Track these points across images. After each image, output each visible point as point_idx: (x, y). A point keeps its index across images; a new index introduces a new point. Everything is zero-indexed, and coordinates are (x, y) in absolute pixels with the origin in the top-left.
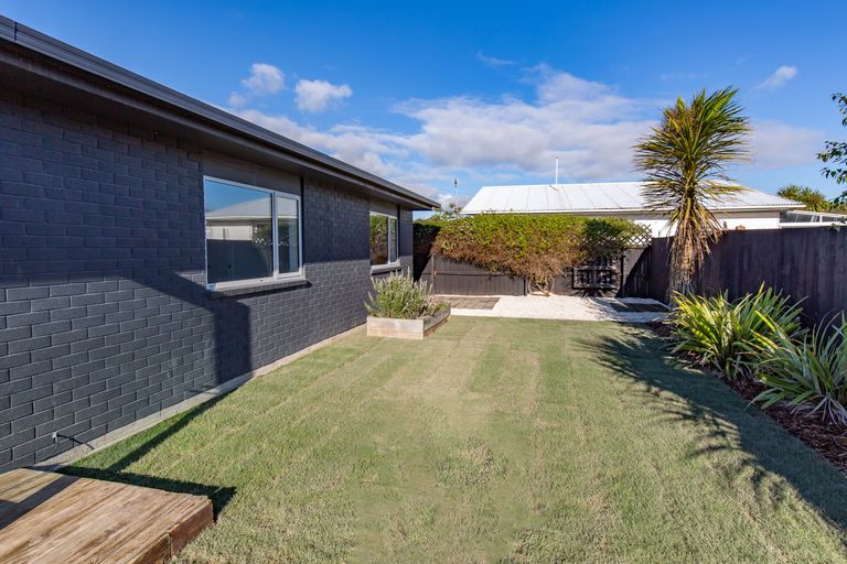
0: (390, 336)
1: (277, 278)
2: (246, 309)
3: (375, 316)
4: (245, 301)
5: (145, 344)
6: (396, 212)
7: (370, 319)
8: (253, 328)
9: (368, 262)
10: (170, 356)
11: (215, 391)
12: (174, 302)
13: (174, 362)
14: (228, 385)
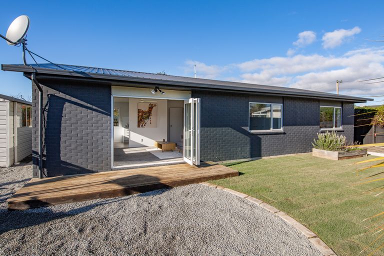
0: (322, 157)
1: (272, 130)
2: (260, 139)
3: (316, 148)
4: (260, 136)
5: (233, 143)
6: (341, 105)
7: (314, 149)
8: (262, 144)
9: (318, 127)
10: (239, 147)
11: (250, 159)
12: (240, 134)
13: (240, 149)
14: (254, 158)
